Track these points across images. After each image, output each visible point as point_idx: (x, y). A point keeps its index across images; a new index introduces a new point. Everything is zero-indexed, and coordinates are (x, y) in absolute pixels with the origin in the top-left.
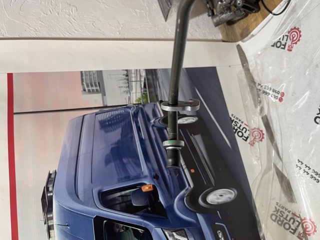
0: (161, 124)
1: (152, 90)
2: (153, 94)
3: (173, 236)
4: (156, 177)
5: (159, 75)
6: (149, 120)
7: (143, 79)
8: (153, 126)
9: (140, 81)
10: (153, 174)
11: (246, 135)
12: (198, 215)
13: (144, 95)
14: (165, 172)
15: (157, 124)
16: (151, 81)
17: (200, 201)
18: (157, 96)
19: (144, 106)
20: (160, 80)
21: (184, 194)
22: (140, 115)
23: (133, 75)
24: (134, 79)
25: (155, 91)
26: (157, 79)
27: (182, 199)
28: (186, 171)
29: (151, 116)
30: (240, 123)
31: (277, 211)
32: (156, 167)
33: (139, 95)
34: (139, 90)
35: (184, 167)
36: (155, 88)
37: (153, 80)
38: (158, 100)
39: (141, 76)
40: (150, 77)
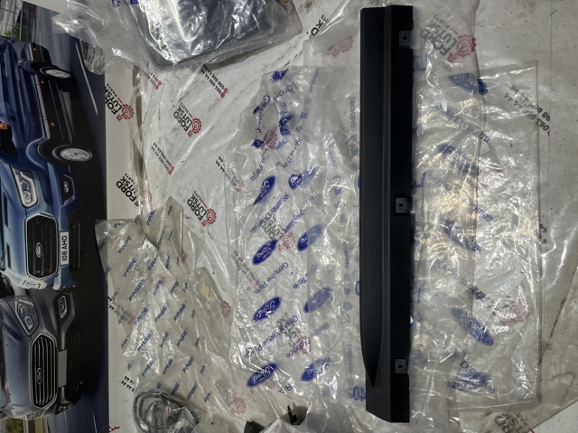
0: (29, 68)
1: (27, 27)
2: (27, 33)
3: (19, 174)
4: (12, 118)
5: (38, 14)
6: (16, 60)
7: (18, 12)
8: (19, 67)
9: (15, 13)
10: (10, 114)
11: (116, 108)
12: (48, 164)
13: (15, 30)
14: (24, 116)
15: (25, 66)
16: (28, 18)
17: (54, 153)
18: (30, 36)
19: (13, 42)
20: (38, 20)
21: (38, 142)
22: (7, 51)
23: (7, 3)
24: (7, 8)
25: (30, 30)
26: (35, 18)
27: (35, 146)
28: (46, 122)
29: (19, 55)
30: (113, 95)
31: (124, 180)
32: (15, 109)
33: (10, 28)
34: (11, 22)
35: (45, 118)
36: (30, 26)
37: (30, 16)
38: (30, 41)
39: (16, 7)
40: (27, 12)
